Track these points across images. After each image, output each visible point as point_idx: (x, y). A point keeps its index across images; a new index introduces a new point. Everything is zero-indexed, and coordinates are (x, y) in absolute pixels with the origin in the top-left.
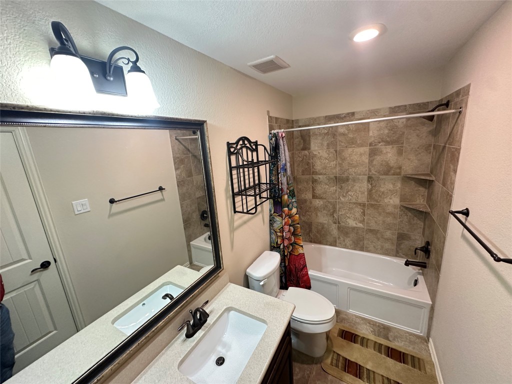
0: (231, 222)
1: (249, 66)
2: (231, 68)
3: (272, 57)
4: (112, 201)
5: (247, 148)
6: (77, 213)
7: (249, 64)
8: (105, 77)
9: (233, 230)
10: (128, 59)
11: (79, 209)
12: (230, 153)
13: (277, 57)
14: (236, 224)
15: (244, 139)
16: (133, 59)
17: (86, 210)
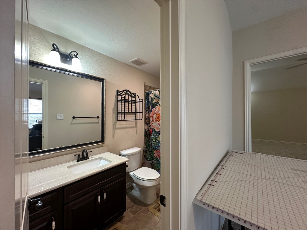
0: (114, 125)
1: (130, 62)
2: (124, 63)
3: (136, 58)
4: (74, 118)
5: (129, 95)
6: (58, 119)
7: (129, 61)
8: (67, 59)
9: (115, 128)
10: (74, 54)
11: (59, 117)
12: (118, 95)
13: (138, 58)
14: (117, 126)
15: (127, 91)
16: (76, 54)
17: (62, 119)
